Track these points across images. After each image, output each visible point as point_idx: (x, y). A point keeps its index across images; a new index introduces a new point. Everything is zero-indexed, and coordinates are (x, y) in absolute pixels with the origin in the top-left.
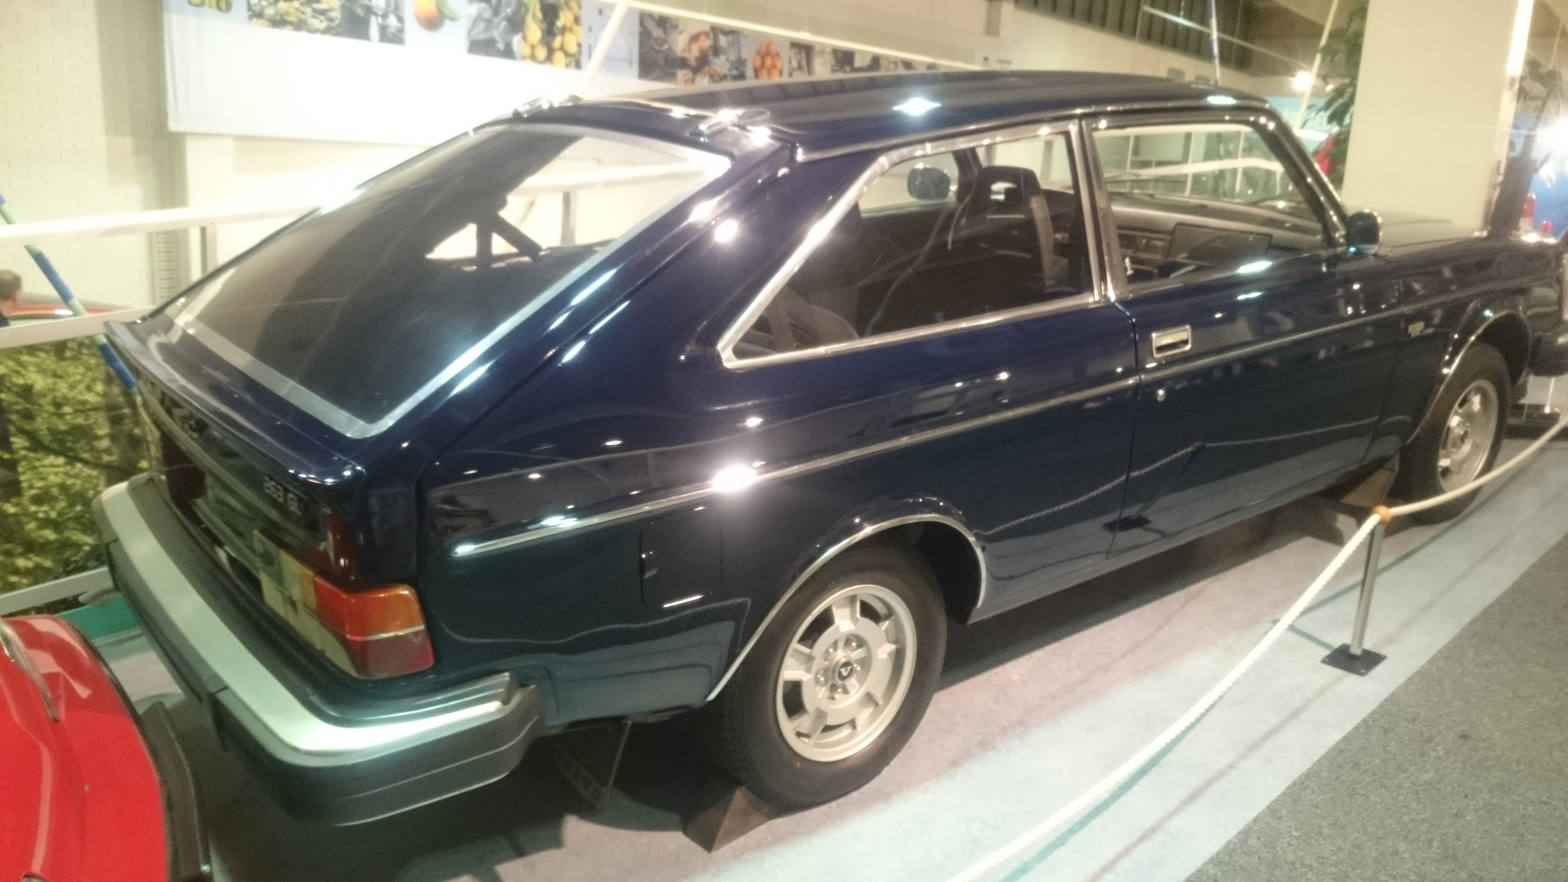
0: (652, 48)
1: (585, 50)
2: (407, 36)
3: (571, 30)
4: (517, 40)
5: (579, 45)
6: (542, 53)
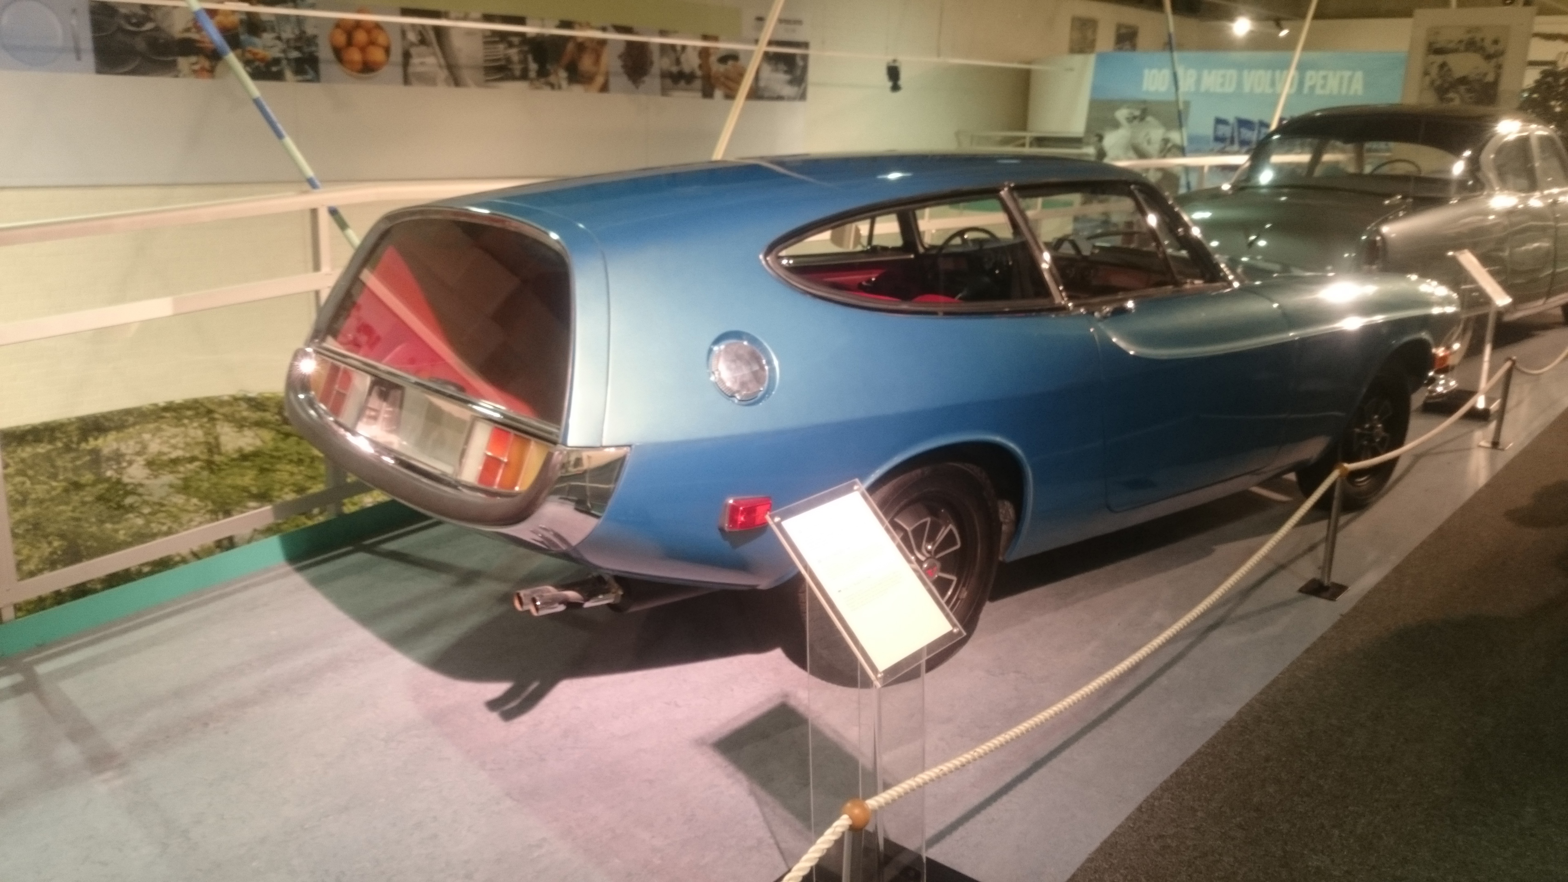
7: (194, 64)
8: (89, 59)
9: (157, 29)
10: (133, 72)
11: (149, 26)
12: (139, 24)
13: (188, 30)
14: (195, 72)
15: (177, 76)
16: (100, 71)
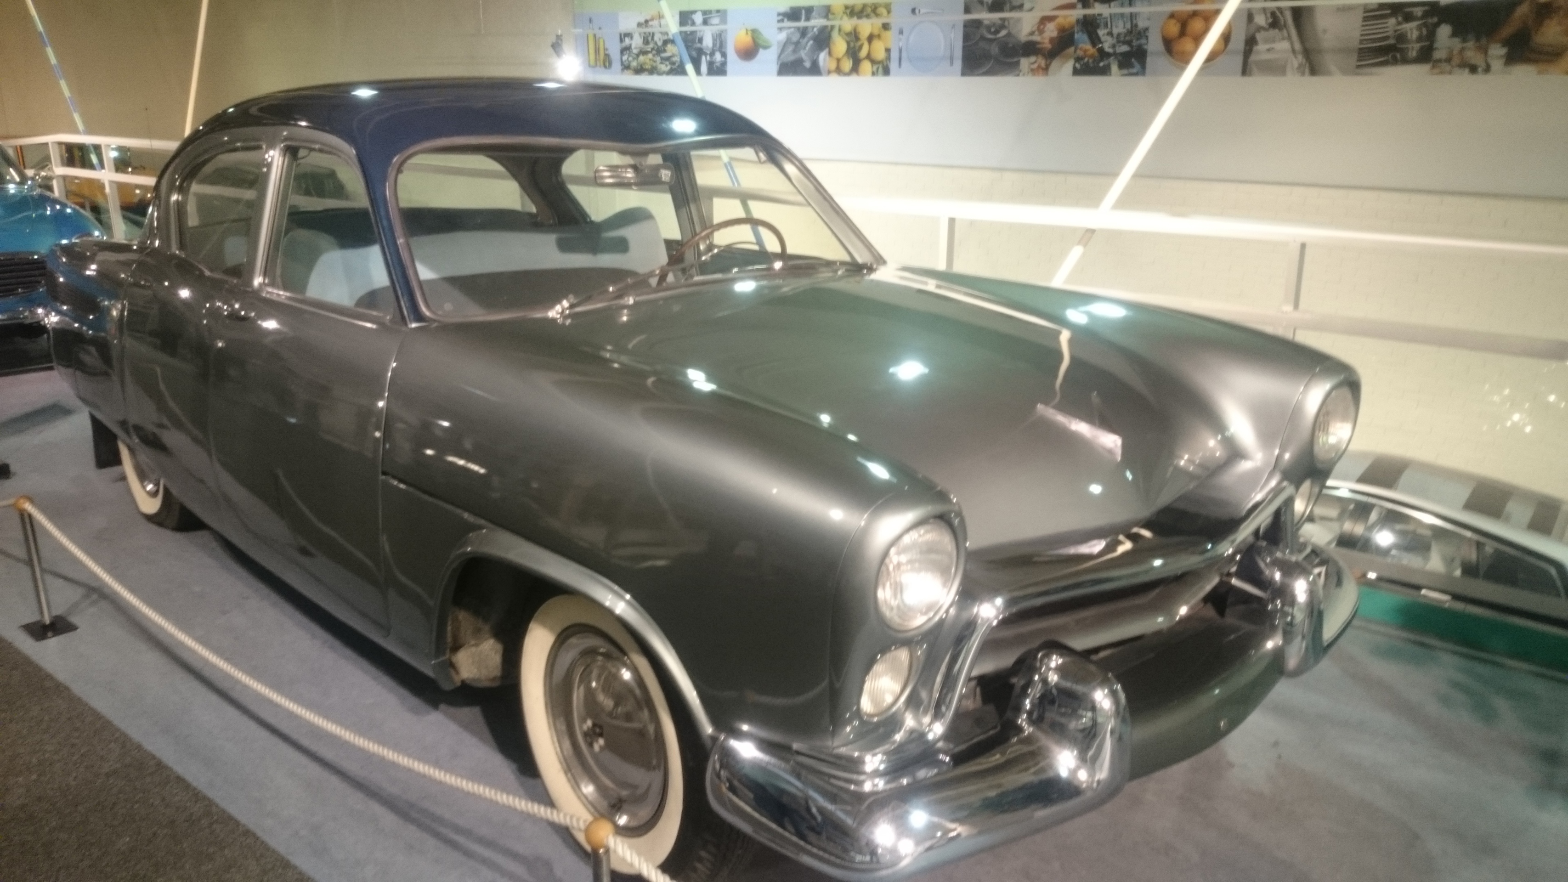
0: (983, 38)
1: (894, 55)
2: (729, 68)
3: (879, 36)
4: (823, 56)
5: (888, 50)
6: (847, 65)
7: (1033, 63)
8: (958, 64)
9: (1009, 35)
10: (988, 73)
11: (1003, 33)
12: (997, 32)
13: (1032, 33)
14: (1032, 70)
15: (1018, 75)
16: (964, 74)
